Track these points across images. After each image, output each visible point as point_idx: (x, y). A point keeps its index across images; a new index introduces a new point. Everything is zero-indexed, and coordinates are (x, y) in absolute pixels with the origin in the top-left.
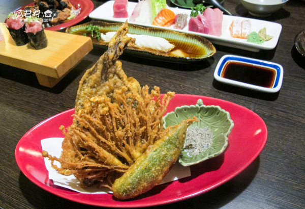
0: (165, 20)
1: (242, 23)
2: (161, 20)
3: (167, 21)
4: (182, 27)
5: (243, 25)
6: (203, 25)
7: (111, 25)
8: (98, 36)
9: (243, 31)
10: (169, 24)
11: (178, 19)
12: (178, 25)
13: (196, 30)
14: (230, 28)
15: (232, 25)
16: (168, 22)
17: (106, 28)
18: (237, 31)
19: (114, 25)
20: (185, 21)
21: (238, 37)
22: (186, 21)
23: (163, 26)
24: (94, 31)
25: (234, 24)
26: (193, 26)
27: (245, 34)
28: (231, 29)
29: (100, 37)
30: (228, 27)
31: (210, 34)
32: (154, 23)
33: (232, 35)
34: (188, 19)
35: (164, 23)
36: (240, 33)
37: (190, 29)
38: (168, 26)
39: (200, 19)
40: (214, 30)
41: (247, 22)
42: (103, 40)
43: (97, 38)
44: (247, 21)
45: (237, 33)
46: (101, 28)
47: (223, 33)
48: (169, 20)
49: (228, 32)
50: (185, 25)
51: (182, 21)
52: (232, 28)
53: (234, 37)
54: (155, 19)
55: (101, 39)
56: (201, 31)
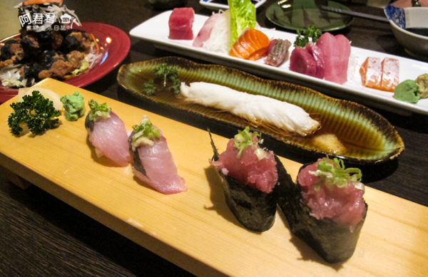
0: (252, 48)
1: (382, 63)
2: (245, 48)
3: (254, 50)
4: (279, 62)
5: (385, 66)
6: (316, 62)
7: (201, 67)
8: (175, 87)
9: (385, 76)
10: (257, 55)
11: (273, 48)
12: (272, 58)
13: (302, 69)
14: (361, 71)
15: (365, 65)
16: (257, 52)
17: (192, 73)
18: (374, 77)
19: (206, 68)
20: (284, 52)
21: (374, 87)
22: (287, 52)
23: (247, 59)
24: (168, 76)
25: (370, 64)
26: (297, 62)
27: (388, 82)
28: (363, 72)
29: (179, 88)
30: (358, 68)
31: (326, 79)
32: (231, 53)
33: (364, 82)
34: (291, 49)
35: (248, 54)
36: (379, 80)
37: (293, 68)
38: (256, 60)
39: (310, 52)
40: (334, 72)
41: (391, 62)
42: (184, 97)
43: (173, 90)
44: (392, 60)
45: (373, 81)
46: (182, 71)
47: (348, 78)
48: (258, 48)
49: (358, 76)
50: (284, 61)
51: (280, 52)
52: (366, 70)
53: (367, 86)
54: (235, 45)
55: (180, 93)
56: (310, 73)
